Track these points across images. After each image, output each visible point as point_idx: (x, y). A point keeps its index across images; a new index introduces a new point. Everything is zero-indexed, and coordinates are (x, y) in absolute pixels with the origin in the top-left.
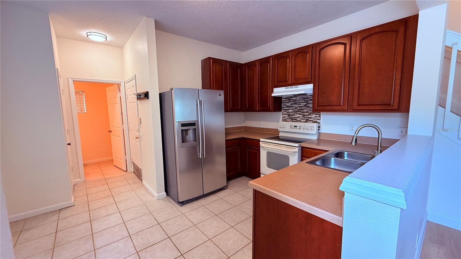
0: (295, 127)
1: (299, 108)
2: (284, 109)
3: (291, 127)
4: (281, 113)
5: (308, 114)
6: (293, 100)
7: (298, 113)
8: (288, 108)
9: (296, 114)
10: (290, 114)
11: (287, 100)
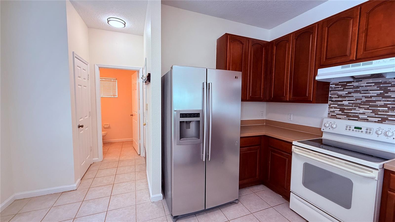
0: (355, 128)
1: (364, 99)
2: (333, 99)
3: (348, 128)
4: (326, 106)
5: (387, 109)
6: (352, 87)
7: (361, 106)
8: (341, 99)
9: (357, 108)
10: (344, 107)
11: (340, 86)
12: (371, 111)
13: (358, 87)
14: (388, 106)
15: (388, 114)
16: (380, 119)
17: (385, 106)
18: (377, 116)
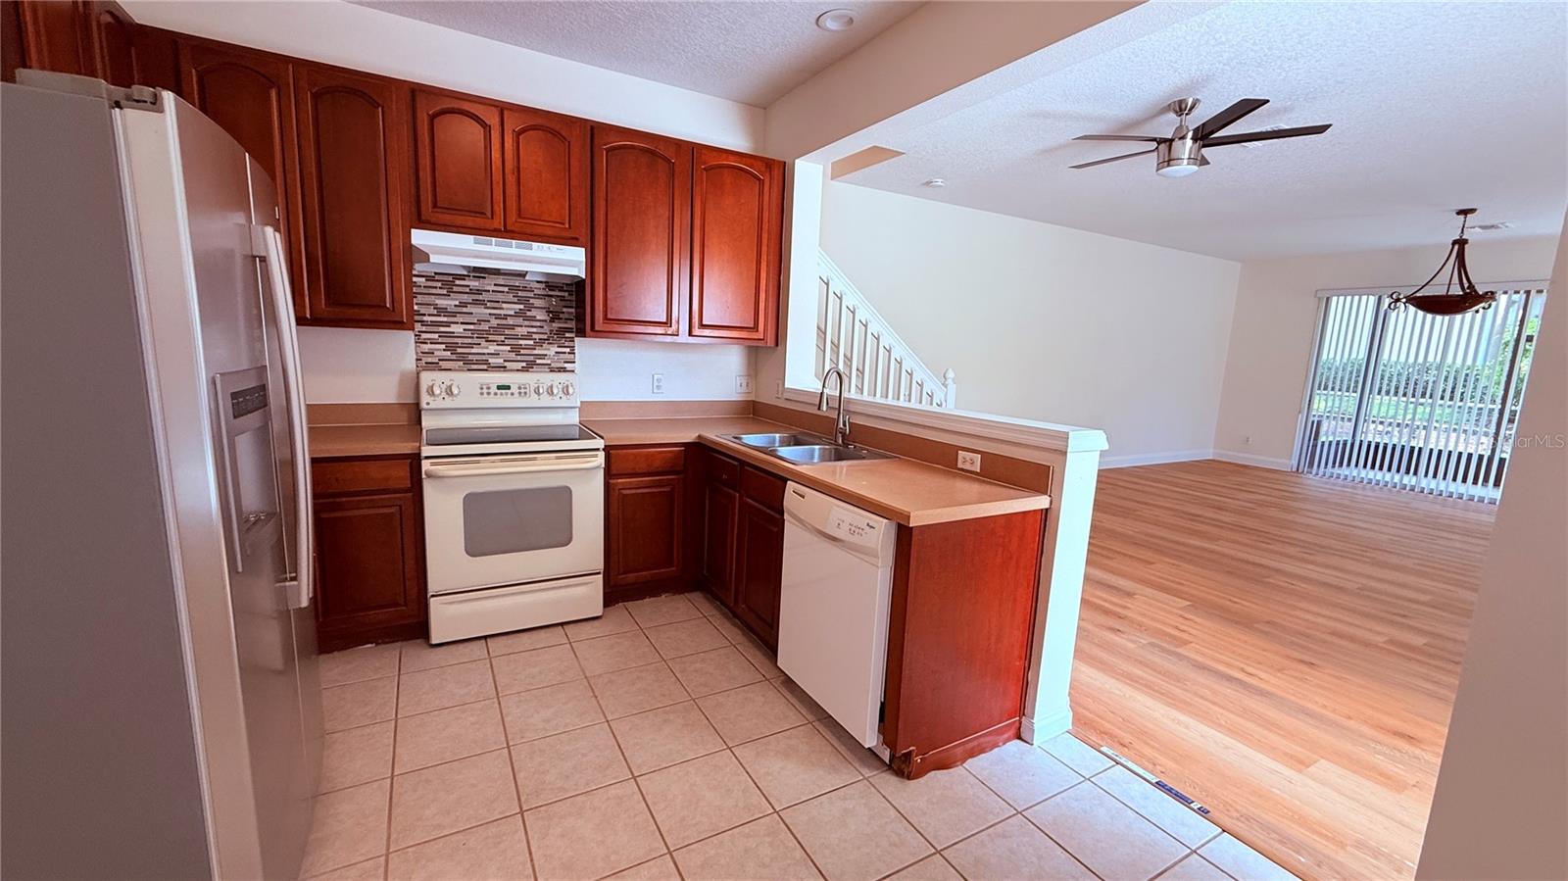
0: (499, 388)
2: (425, 318)
3: (485, 391)
8: (445, 319)
9: (484, 343)
10: (456, 340)
11: (439, 284)
12: (509, 348)
13: (479, 292)
14: (534, 336)
15: (536, 352)
16: (524, 364)
17: (528, 336)
18: (519, 358)
